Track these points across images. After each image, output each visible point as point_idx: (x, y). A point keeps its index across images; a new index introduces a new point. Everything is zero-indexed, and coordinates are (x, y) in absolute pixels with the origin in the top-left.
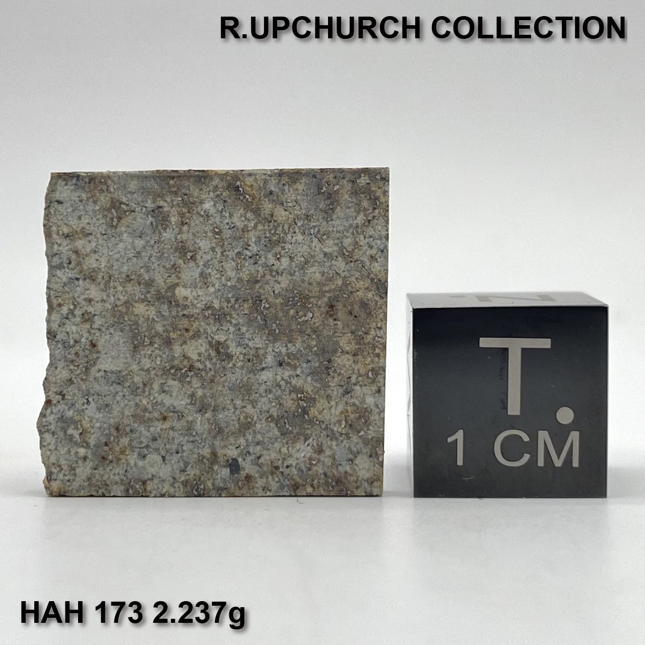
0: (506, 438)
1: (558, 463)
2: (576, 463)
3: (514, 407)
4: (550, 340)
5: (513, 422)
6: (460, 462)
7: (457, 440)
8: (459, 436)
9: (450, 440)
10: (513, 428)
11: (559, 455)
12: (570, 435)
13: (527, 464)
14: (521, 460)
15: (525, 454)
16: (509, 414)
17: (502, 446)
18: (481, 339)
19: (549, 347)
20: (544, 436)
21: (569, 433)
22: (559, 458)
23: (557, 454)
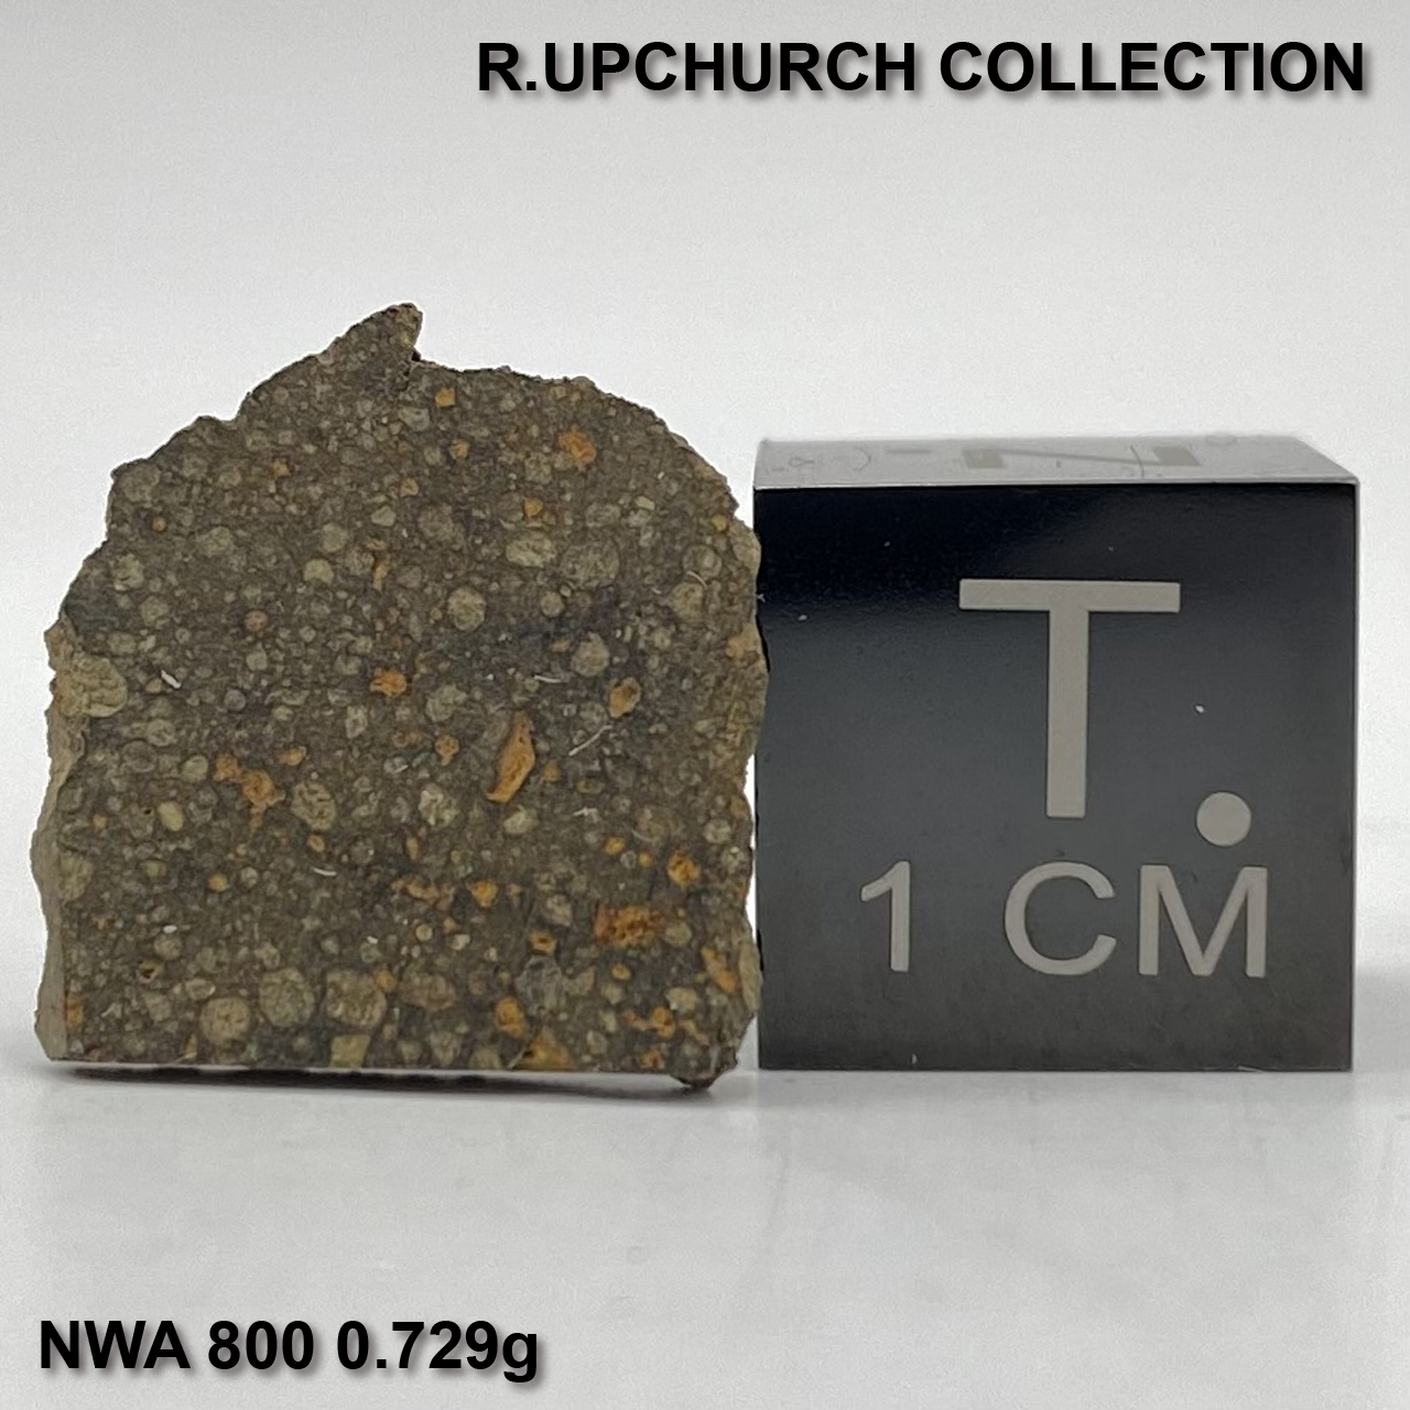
0: (1040, 886)
1: (1203, 964)
2: (1256, 967)
3: (1066, 793)
4: (1176, 587)
5: (1063, 839)
6: (900, 962)
7: (889, 893)
8: (898, 880)
9: (869, 892)
10: (1061, 857)
11: (1204, 943)
12: (1240, 877)
13: (1106, 965)
14: (1091, 953)
15: (1101, 938)
16: (1050, 813)
17: (1028, 910)
18: (965, 584)
19: (1174, 606)
20: (1157, 881)
21: (1236, 874)
22: (1203, 950)
23: (1198, 938)
